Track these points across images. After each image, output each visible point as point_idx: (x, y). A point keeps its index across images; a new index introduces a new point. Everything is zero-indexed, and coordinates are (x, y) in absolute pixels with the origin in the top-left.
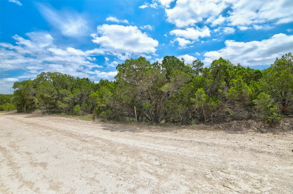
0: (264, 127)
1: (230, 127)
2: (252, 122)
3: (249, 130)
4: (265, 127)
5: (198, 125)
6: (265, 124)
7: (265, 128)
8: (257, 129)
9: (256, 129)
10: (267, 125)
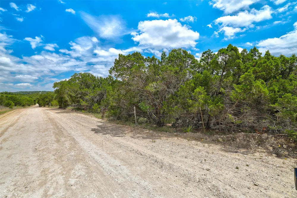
0: (286, 147)
1: (233, 141)
2: (267, 138)
3: (259, 150)
4: (289, 147)
5: (193, 134)
6: (289, 142)
7: (287, 149)
8: (274, 148)
9: (271, 148)
10: (293, 145)
